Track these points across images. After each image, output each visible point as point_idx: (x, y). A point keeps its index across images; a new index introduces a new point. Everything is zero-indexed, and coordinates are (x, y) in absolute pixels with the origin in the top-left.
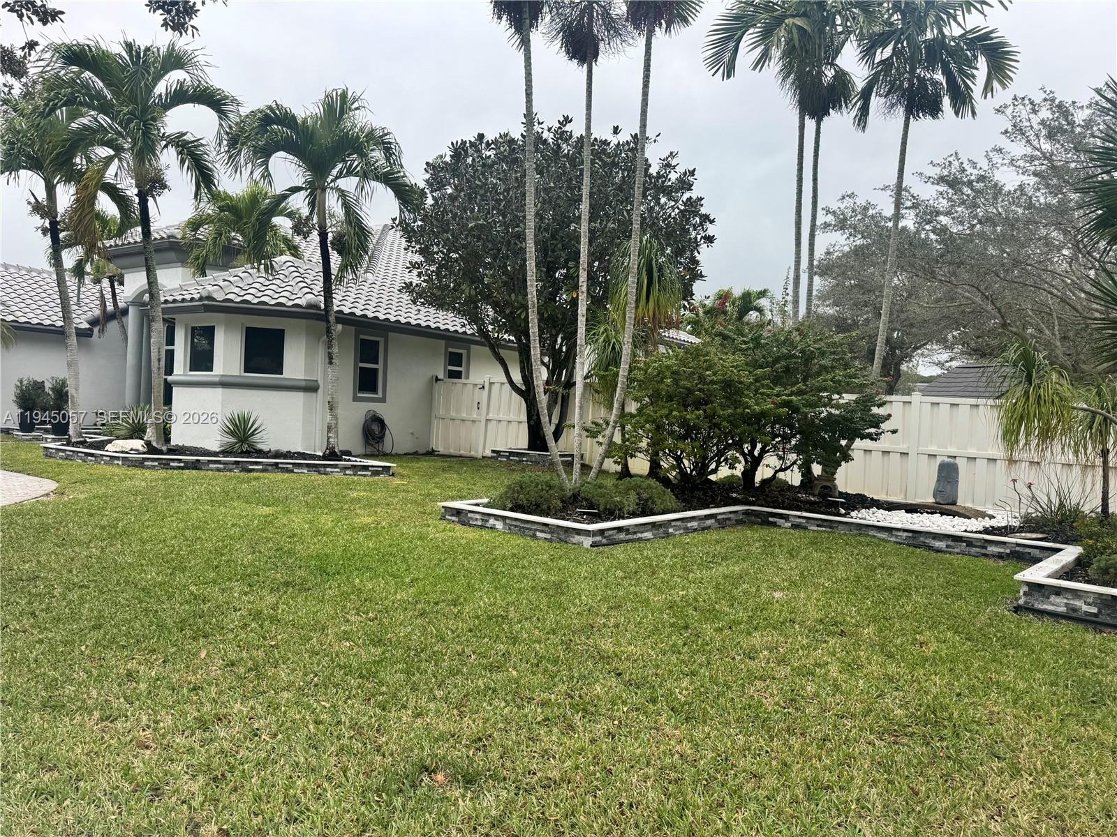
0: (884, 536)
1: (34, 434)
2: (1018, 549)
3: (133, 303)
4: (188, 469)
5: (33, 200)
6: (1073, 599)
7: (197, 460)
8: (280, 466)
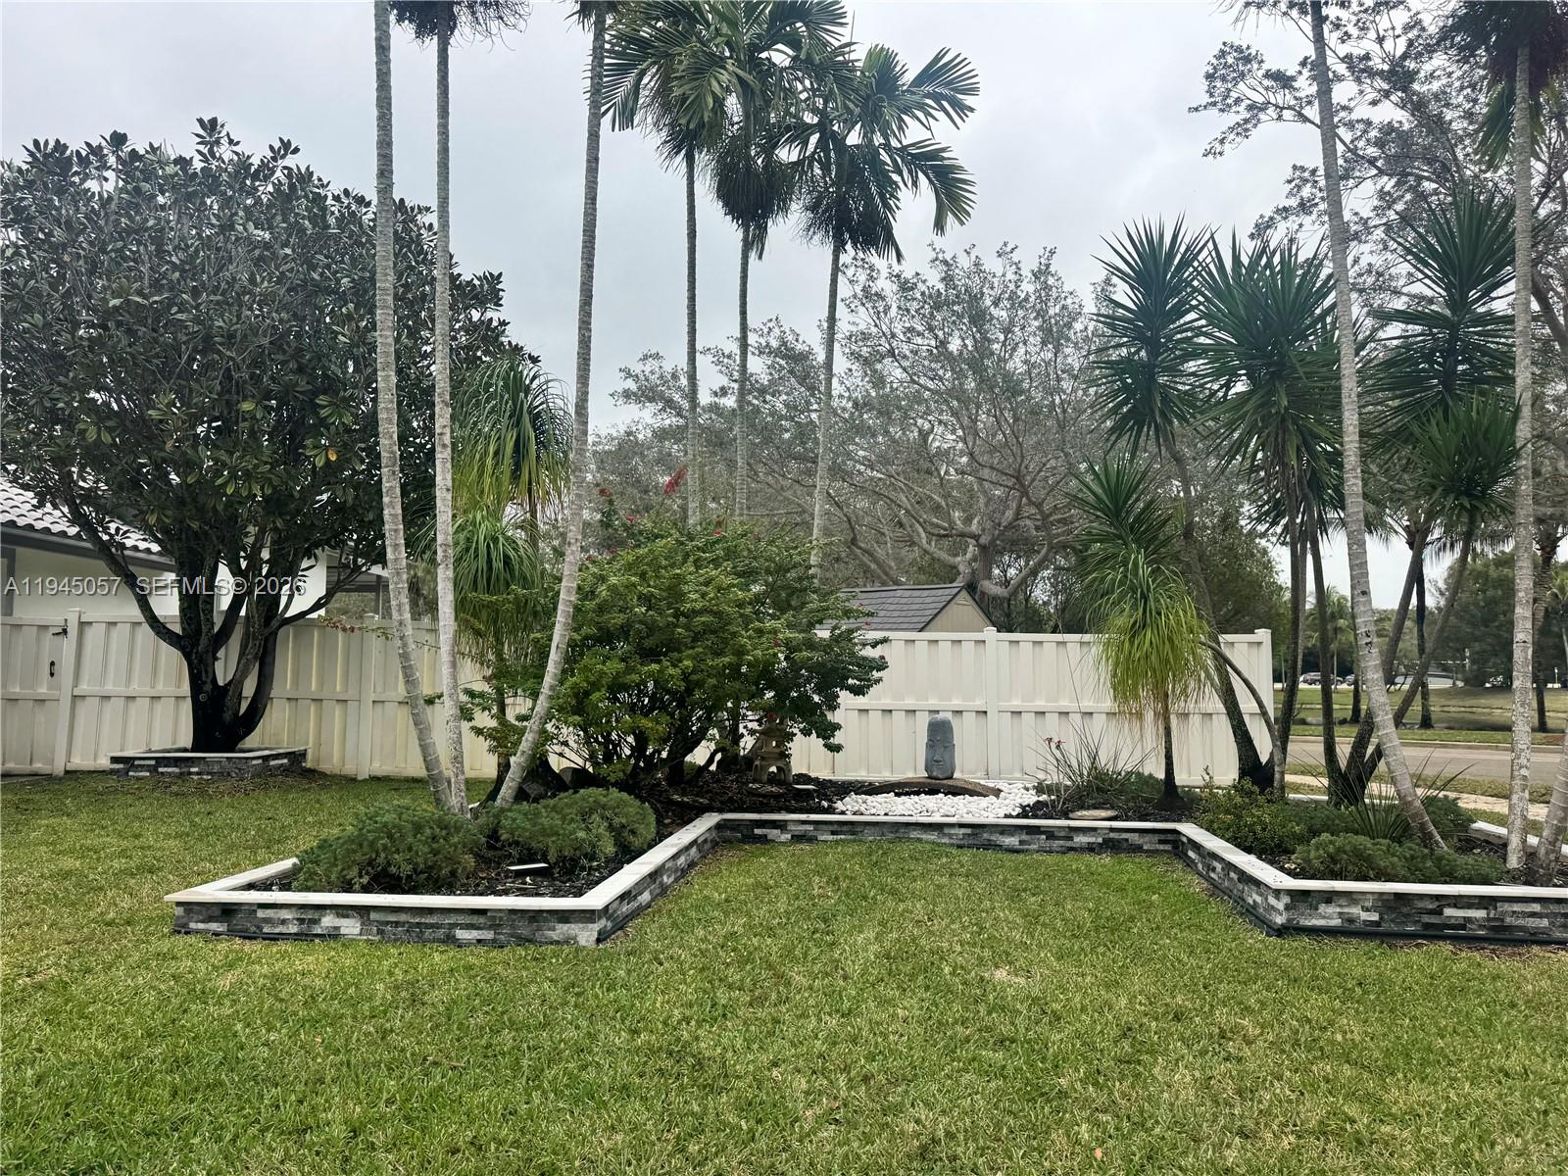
0: (932, 836)
2: (1112, 835)
6: (1348, 906)
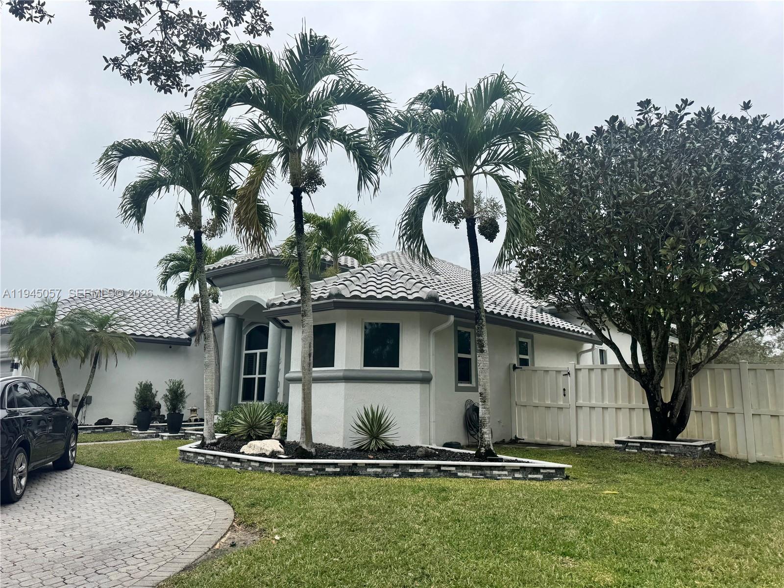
1: (148, 431)
3: (229, 315)
4: (345, 474)
5: (181, 212)
7: (355, 464)
8: (443, 468)
